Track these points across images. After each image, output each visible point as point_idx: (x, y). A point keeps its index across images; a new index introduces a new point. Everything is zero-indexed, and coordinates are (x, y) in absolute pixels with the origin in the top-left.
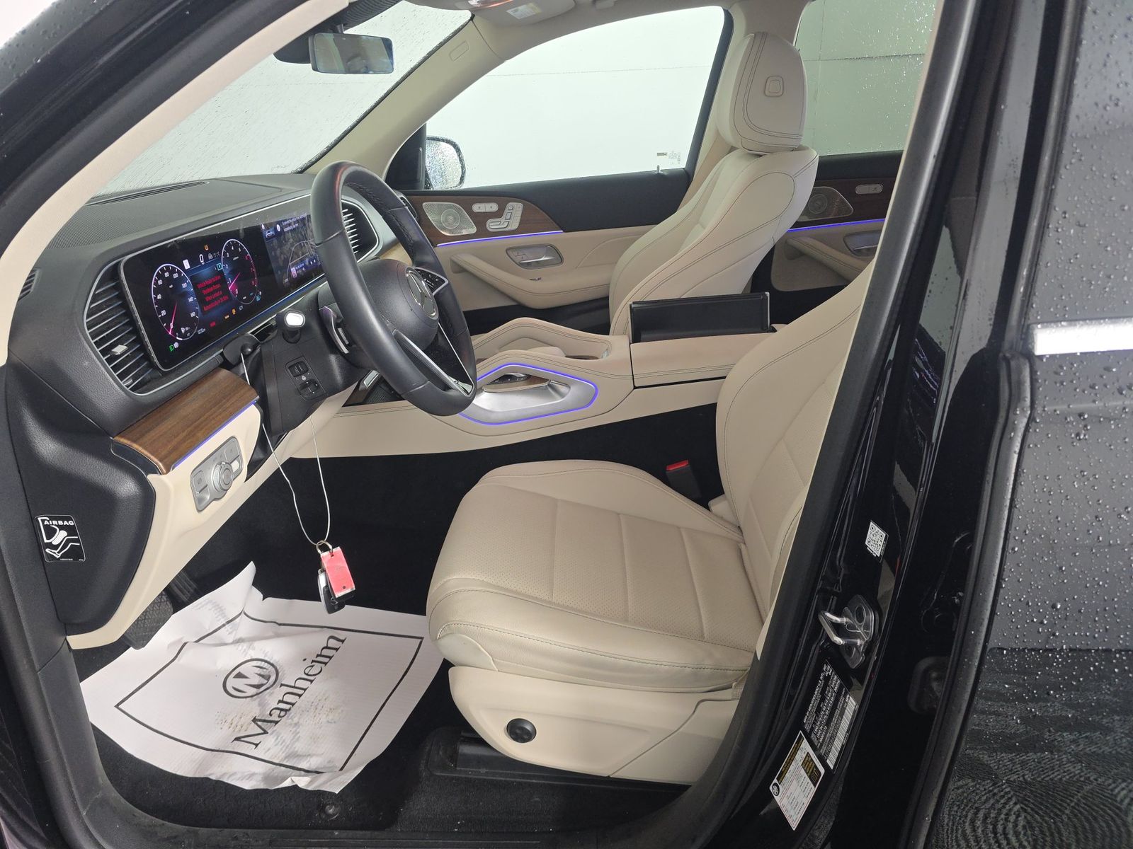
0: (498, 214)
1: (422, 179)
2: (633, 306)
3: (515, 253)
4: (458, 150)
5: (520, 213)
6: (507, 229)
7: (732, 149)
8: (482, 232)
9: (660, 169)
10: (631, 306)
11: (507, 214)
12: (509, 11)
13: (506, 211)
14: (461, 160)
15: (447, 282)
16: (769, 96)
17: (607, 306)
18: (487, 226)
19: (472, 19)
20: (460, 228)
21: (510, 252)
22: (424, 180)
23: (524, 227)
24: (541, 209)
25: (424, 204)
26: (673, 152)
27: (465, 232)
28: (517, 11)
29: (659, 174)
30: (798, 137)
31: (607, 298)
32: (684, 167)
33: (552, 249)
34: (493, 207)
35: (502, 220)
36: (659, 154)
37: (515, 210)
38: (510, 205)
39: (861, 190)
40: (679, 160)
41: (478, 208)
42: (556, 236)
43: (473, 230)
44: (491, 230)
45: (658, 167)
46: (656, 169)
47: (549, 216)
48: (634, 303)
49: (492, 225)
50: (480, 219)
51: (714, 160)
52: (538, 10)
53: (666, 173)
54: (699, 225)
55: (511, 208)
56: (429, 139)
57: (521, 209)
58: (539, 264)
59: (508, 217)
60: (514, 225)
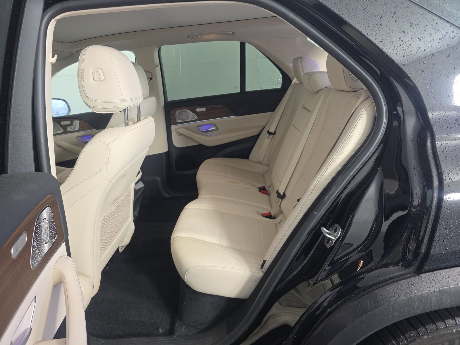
0: (71, 125)
5: (79, 124)
6: (74, 130)
8: (65, 132)
11: (74, 125)
18: (67, 129)
21: (77, 138)
23: (81, 129)
24: (86, 122)
27: (59, 132)
34: (68, 123)
35: (72, 127)
37: (77, 123)
38: (75, 122)
41: (63, 123)
43: (62, 131)
44: (69, 131)
47: (90, 125)
49: (69, 129)
50: (64, 127)
60: (77, 128)
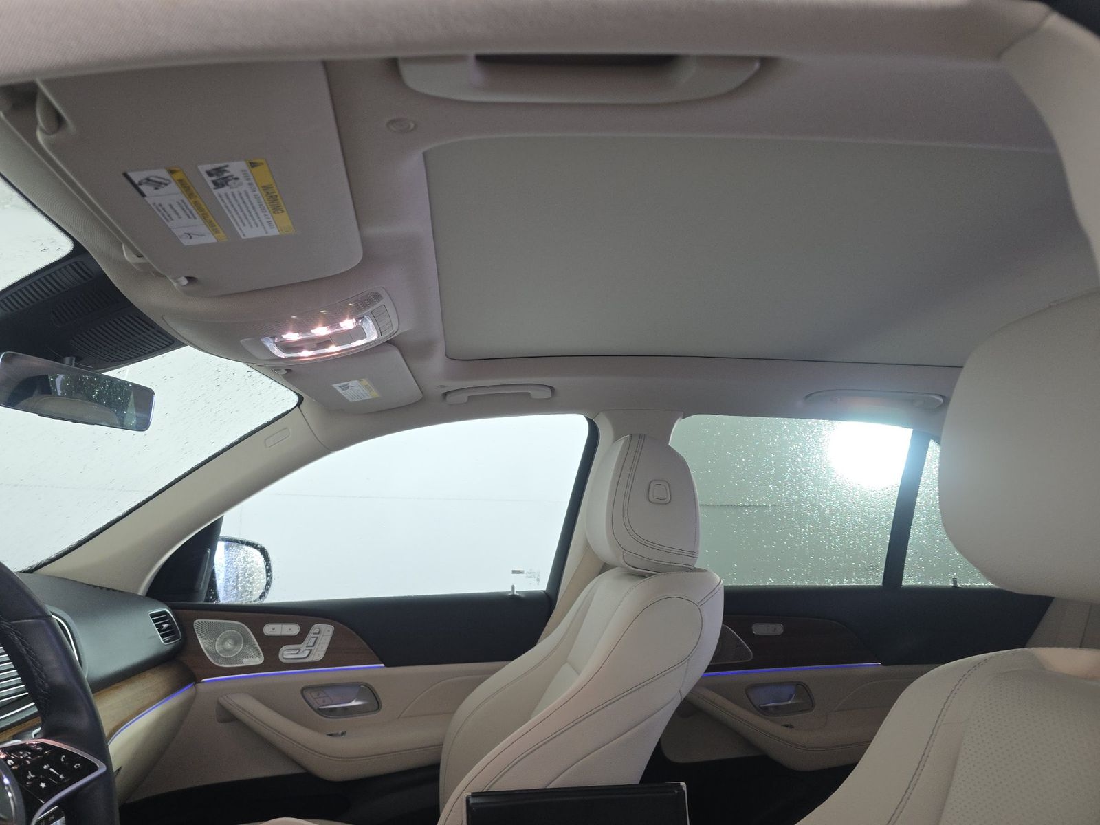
0: (298, 639)
1: (203, 587)
2: (472, 801)
3: (315, 695)
4: (267, 559)
5: (328, 639)
6: (309, 660)
7: (605, 567)
8: (272, 663)
9: (515, 590)
10: (468, 801)
11: (310, 640)
12: (336, 386)
13: (310, 635)
14: (269, 570)
15: (102, 769)
16: (654, 503)
17: (436, 779)
18: (280, 655)
19: (298, 405)
20: (243, 654)
21: (308, 694)
22: (205, 590)
23: (333, 657)
24: (357, 633)
25: (196, 621)
26: (531, 570)
27: (247, 662)
28: (345, 387)
29: (514, 595)
30: (694, 554)
31: (436, 767)
32: (545, 589)
33: (368, 691)
34: (293, 629)
35: (303, 646)
36: (514, 572)
37: (323, 634)
38: (316, 628)
39: (759, 629)
40: (538, 580)
41: (270, 630)
42: (374, 671)
43: (258, 660)
44: (283, 661)
45: (513, 587)
46: (510, 590)
47: (368, 644)
48: (474, 795)
49: (288, 654)
50: (271, 646)
51: (583, 582)
52: (374, 394)
53: (522, 595)
54: (566, 664)
55: (317, 631)
56: (223, 539)
57: (331, 633)
58: (347, 712)
59: (311, 644)
60: (319, 655)
